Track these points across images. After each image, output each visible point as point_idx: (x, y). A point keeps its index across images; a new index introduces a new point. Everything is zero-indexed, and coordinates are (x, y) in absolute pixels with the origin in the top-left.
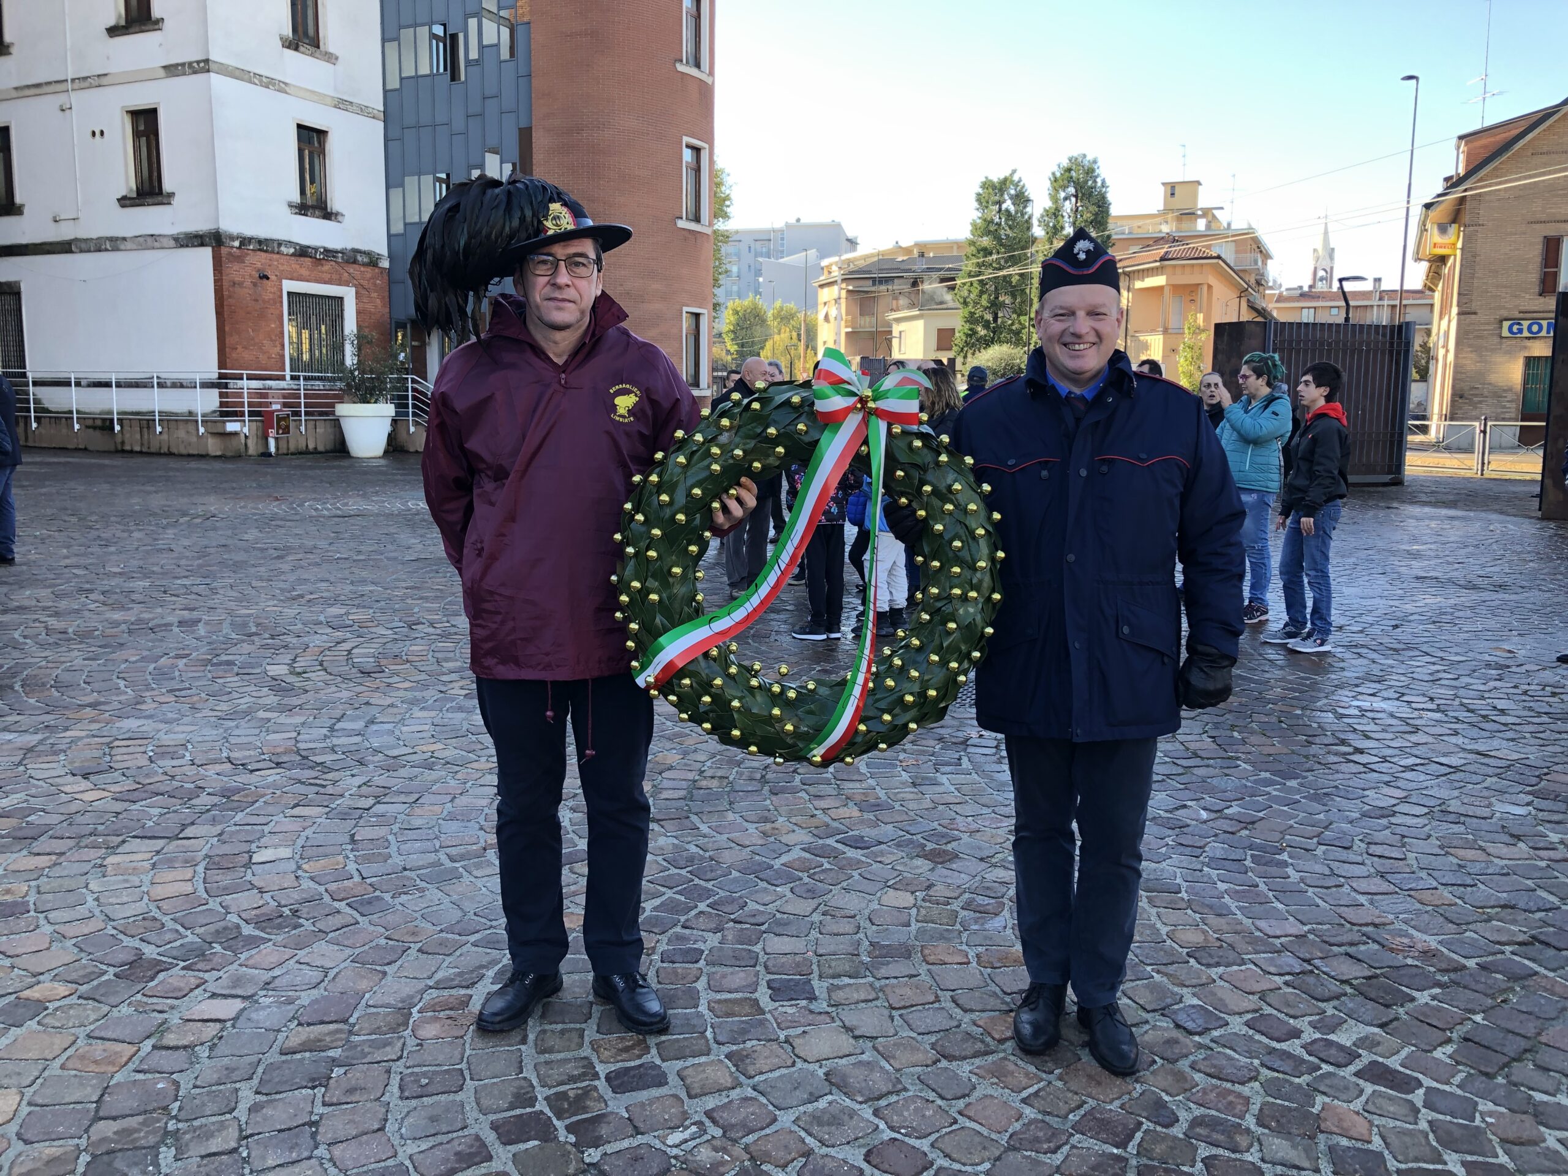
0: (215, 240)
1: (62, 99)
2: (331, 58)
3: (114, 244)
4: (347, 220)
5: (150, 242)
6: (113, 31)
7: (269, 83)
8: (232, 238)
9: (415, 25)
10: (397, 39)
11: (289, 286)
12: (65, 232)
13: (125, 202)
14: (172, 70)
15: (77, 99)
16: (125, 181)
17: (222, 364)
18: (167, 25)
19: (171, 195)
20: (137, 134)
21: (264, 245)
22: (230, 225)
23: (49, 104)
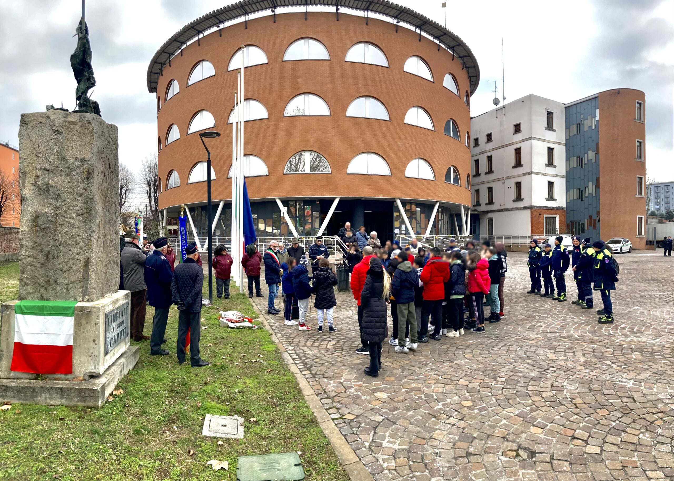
0: (531, 208)
1: (502, 181)
2: (555, 167)
3: (511, 209)
4: (557, 201)
5: (518, 209)
6: (513, 167)
7: (543, 174)
8: (534, 206)
9: (573, 157)
10: (569, 160)
11: (545, 215)
12: (503, 207)
13: (514, 201)
14: (525, 174)
15: (506, 181)
16: (514, 196)
17: (532, 233)
18: (524, 165)
19: (523, 199)
20: (517, 187)
21: (540, 208)
22: (534, 204)
23: (501, 182)
